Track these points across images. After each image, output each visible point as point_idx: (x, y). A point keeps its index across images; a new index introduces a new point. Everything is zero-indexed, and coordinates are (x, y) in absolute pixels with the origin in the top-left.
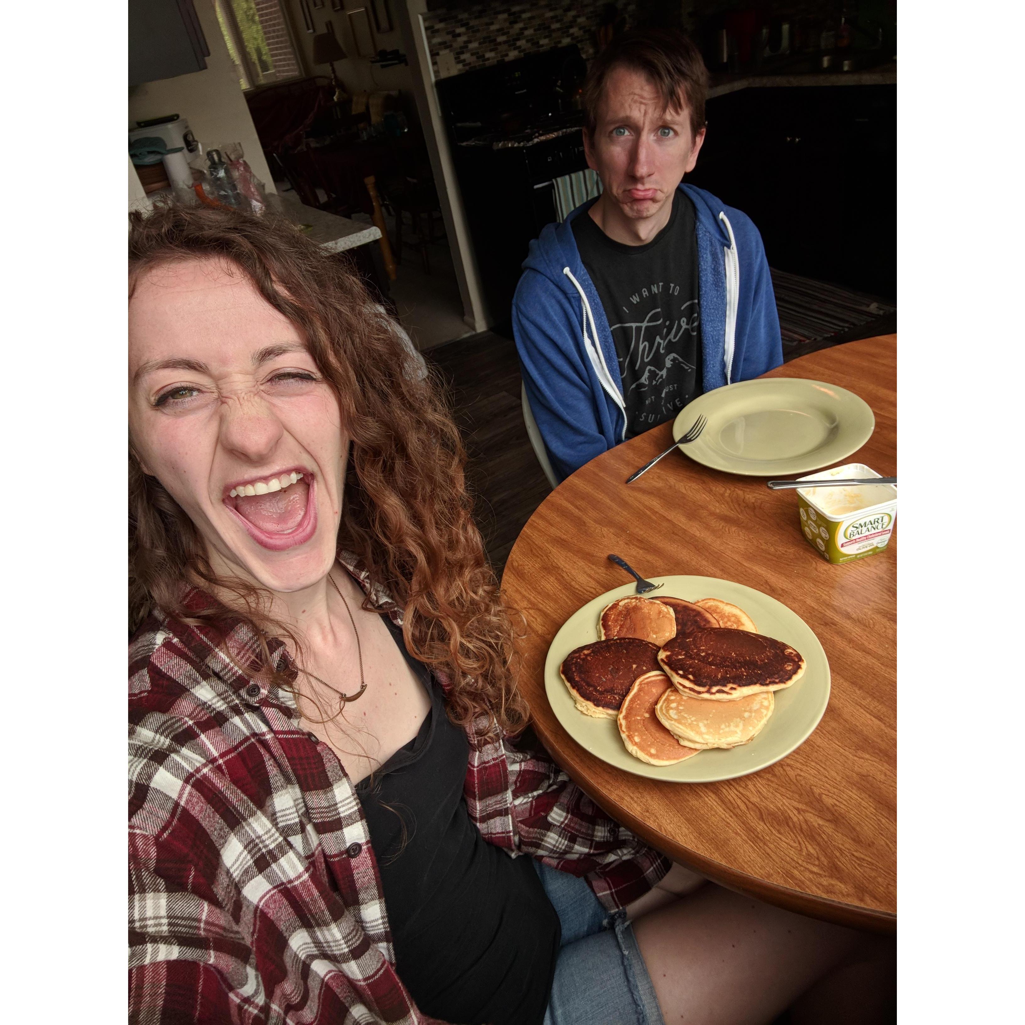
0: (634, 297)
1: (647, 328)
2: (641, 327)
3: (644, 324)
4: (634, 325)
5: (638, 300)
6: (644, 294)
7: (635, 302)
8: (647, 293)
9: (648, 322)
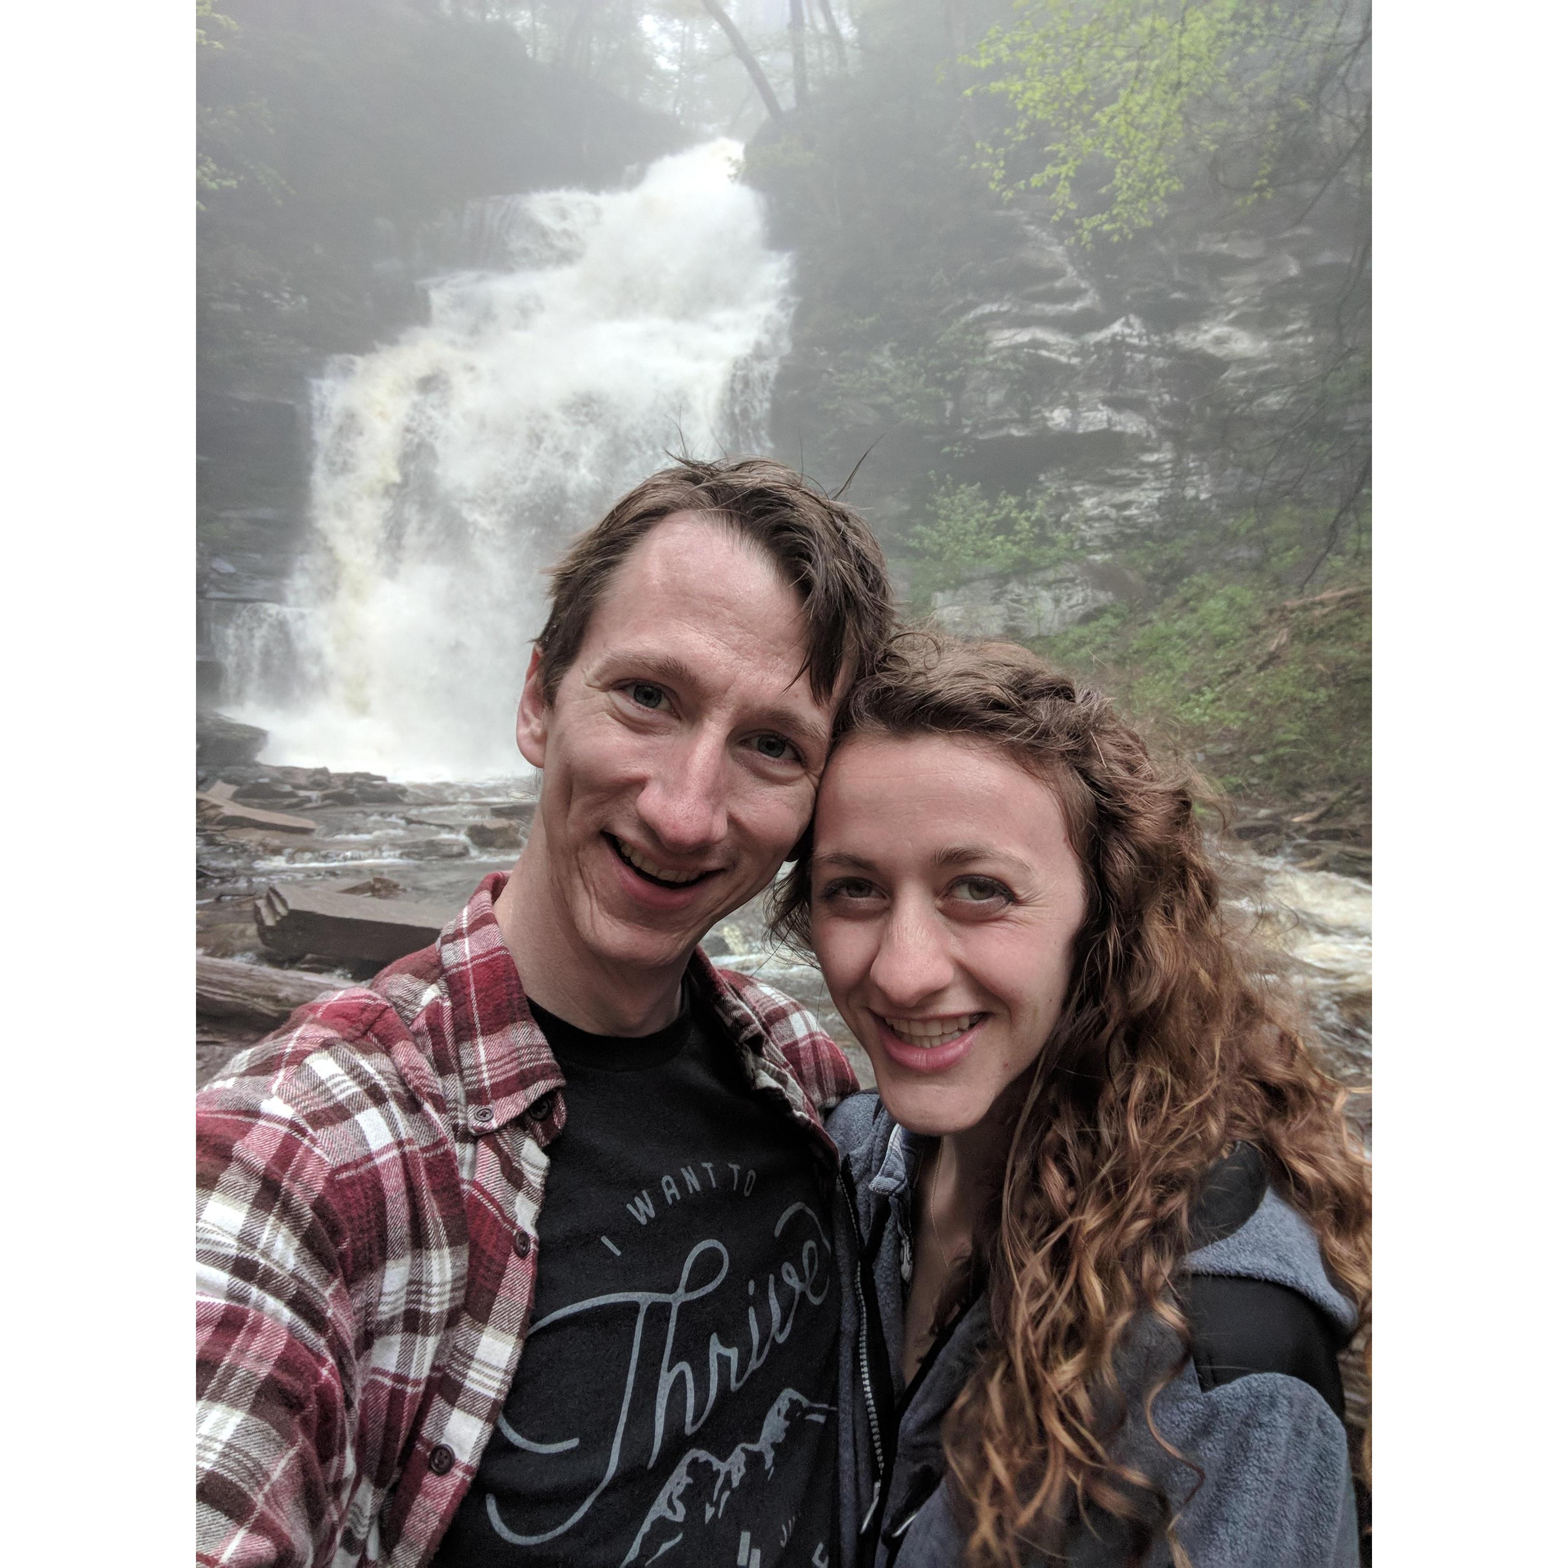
0: (637, 1200)
1: (685, 1308)
2: (667, 1306)
3: (679, 1298)
4: (644, 1298)
5: (652, 1214)
6: (668, 1193)
7: (643, 1220)
8: (674, 1190)
9: (689, 1289)
